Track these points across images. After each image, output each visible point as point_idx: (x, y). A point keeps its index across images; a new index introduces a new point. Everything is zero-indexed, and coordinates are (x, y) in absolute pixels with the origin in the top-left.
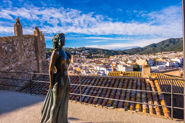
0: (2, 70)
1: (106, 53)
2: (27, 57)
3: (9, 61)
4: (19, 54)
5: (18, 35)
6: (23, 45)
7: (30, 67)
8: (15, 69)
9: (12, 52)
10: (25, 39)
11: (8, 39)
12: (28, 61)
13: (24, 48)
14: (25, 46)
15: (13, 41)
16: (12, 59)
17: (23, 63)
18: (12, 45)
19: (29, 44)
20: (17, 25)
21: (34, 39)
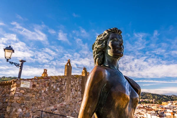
0: (47, 109)
1: (156, 98)
2: (73, 97)
3: (55, 100)
4: (66, 93)
5: (67, 75)
6: (70, 85)
7: (75, 108)
8: (59, 109)
9: (59, 91)
10: (73, 78)
11: (57, 78)
12: (73, 102)
13: (71, 88)
14: (72, 86)
15: (62, 80)
16: (58, 98)
17: (68, 104)
18: (60, 84)
19: (76, 84)
20: (67, 65)
21: (81, 79)
